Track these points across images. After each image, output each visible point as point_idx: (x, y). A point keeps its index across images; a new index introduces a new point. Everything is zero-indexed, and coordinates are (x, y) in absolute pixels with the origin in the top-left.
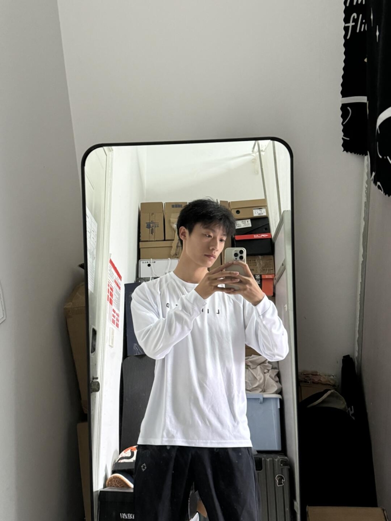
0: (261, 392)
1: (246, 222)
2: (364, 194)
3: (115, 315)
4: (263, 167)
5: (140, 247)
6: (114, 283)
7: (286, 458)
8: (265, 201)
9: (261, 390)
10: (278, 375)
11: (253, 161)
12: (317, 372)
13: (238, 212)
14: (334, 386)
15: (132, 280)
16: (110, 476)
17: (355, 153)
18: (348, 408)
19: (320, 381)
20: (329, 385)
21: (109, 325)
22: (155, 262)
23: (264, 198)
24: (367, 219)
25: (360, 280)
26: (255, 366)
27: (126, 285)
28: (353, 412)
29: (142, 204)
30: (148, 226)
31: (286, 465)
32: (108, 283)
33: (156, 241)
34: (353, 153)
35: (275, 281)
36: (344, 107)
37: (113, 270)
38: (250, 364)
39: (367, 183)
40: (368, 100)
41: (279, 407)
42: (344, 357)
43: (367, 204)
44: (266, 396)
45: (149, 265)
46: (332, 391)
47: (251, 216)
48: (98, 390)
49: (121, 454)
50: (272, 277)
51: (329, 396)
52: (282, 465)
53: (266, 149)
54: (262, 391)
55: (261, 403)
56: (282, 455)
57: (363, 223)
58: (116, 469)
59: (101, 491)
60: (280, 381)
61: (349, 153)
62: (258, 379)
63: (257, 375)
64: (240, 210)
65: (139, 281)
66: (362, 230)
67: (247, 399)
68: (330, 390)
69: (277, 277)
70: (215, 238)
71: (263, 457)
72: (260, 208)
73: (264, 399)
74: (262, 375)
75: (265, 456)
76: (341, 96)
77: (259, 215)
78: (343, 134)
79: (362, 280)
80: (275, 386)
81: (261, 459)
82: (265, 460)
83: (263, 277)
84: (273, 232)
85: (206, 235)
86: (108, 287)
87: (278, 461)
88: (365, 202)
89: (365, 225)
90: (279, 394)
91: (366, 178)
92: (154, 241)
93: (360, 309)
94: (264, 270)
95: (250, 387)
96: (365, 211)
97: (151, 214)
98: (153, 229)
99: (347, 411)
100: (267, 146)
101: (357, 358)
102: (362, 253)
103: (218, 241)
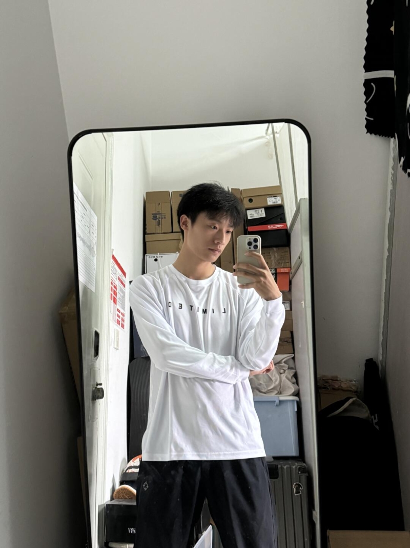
0: (276, 394)
1: (260, 212)
2: (390, 182)
3: (120, 314)
4: (278, 151)
5: (146, 240)
6: (118, 281)
7: (304, 464)
8: (280, 188)
9: (276, 392)
10: (295, 376)
11: (267, 144)
12: (337, 377)
13: (251, 201)
14: (356, 392)
16: (118, 487)
17: (380, 136)
18: (371, 416)
19: (340, 388)
20: (351, 391)
21: (114, 326)
22: (162, 257)
23: (279, 184)
24: (393, 210)
25: (385, 277)
28: (376, 420)
29: (147, 193)
30: (155, 218)
31: (304, 473)
32: (111, 281)
33: (164, 233)
34: (378, 136)
35: (291, 276)
36: (367, 83)
37: (116, 267)
39: (393, 168)
40: (395, 74)
41: (296, 410)
42: (367, 360)
43: (393, 193)
44: (282, 398)
45: (156, 260)
46: (354, 399)
47: (265, 205)
48: (102, 397)
49: (129, 463)
50: (287, 271)
51: (350, 405)
52: (300, 472)
53: (280, 131)
54: (278, 393)
55: (277, 406)
56: (299, 461)
57: (389, 214)
58: (124, 479)
59: (108, 506)
60: (297, 383)
61: (373, 135)
62: (274, 381)
63: (272, 376)
64: (253, 198)
66: (388, 222)
68: (352, 398)
69: (293, 270)
71: (280, 464)
72: (274, 196)
73: (280, 401)
74: (277, 376)
75: (281, 462)
76: (364, 71)
77: (274, 204)
78: (366, 113)
79: (387, 277)
80: (291, 388)
81: (277, 467)
82: (282, 468)
83: (278, 271)
84: (289, 222)
85: (211, 226)
86: (111, 285)
87: (296, 468)
88: (391, 190)
89: (391, 216)
90: (296, 396)
91: (391, 163)
92: (161, 233)
93: (385, 309)
94: (279, 263)
95: (265, 389)
96: (390, 199)
97: (157, 204)
98: (159, 221)
99: (371, 420)
100: (282, 128)
101: (381, 362)
102: (388, 247)
103: (224, 234)
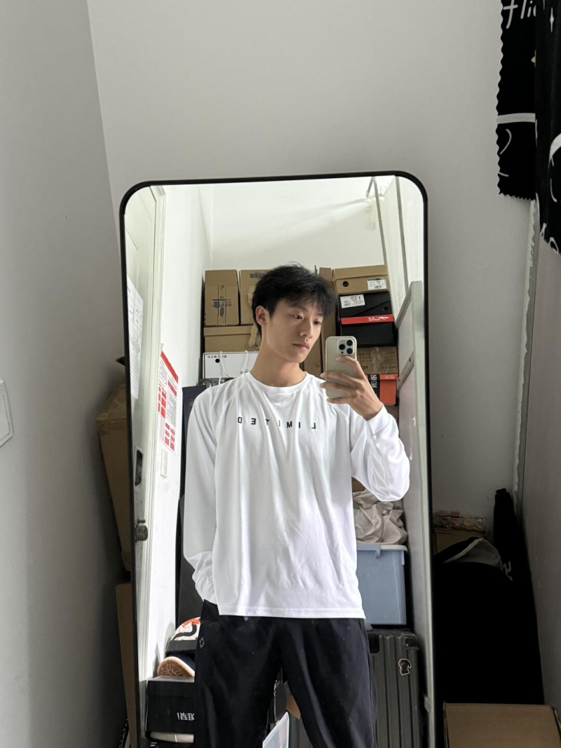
0: (377, 542)
1: (358, 299)
2: (530, 256)
3: (169, 431)
4: (382, 219)
5: (205, 334)
6: (168, 386)
7: (413, 635)
8: (384, 267)
9: (377, 539)
10: (403, 518)
11: (368, 210)
12: (458, 513)
13: (346, 284)
14: (483, 532)
15: (193, 382)
16: (162, 659)
17: (516, 197)
18: (503, 563)
19: (463, 527)
20: (476, 531)
21: (161, 446)
22: (225, 357)
23: (383, 264)
24: (533, 293)
25: (522, 382)
26: (369, 505)
27: (184, 389)
28: (510, 570)
29: (207, 273)
30: (217, 305)
31: (413, 646)
32: (158, 386)
33: (228, 326)
34: (514, 197)
35: (398, 384)
36: (501, 129)
37: (166, 367)
38: (362, 502)
39: (534, 239)
40: (537, 118)
41: (403, 563)
42: (498, 491)
43: (534, 271)
44: (384, 547)
45: (218, 361)
46: (481, 540)
47: (364, 290)
48: (146, 538)
49: (178, 629)
50: (394, 378)
51: (475, 547)
52: (407, 645)
53: (386, 192)
54: (379, 540)
55: (377, 558)
56: (407, 631)
57: (527, 299)
58: (172, 650)
59: (149, 681)
60: (405, 527)
61: (508, 196)
62: (374, 524)
63: (372, 518)
64: (349, 281)
65: (203, 384)
66: (526, 309)
67: (358, 551)
68: (477, 538)
69: (401, 377)
70: (306, 320)
71: (381, 634)
72: (377, 278)
73: (382, 551)
74: (379, 518)
75: (383, 631)
76: (497, 113)
77: (376, 289)
78: (498, 168)
79: (525, 380)
80: (397, 534)
81: (377, 637)
82: (383, 638)
83: (382, 378)
84: (396, 314)
85: (293, 315)
86: (158, 392)
87: (402, 639)
88: (531, 268)
89: (530, 301)
90: (403, 544)
91: (531, 233)
92: (225, 326)
93: (521, 424)
94: (383, 368)
95: (362, 534)
96: (530, 280)
97: (220, 287)
98: (223, 309)
99: (502, 568)
100: (387, 186)
101: (517, 493)
102: (526, 342)
103: (312, 324)
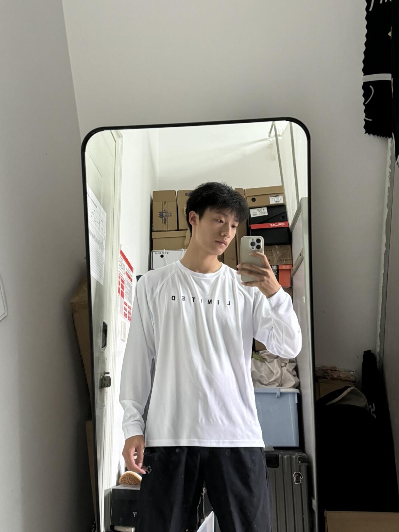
0: (278, 386)
1: (263, 211)
2: (387, 179)
3: (127, 308)
4: (280, 152)
5: (153, 237)
6: (126, 275)
7: (304, 454)
8: (282, 188)
9: (278, 384)
10: (296, 369)
11: (270, 146)
12: (335, 368)
13: (254, 200)
14: (354, 382)
16: (123, 473)
17: (378, 136)
18: (369, 405)
19: (339, 378)
20: (349, 381)
21: (121, 319)
22: (167, 253)
23: (281, 185)
24: (390, 207)
25: (382, 271)
26: (272, 360)
28: (374, 409)
29: (154, 192)
30: (161, 216)
31: (304, 462)
32: (118, 272)
33: (169, 231)
34: (376, 135)
35: (292, 272)
36: (366, 86)
37: (124, 262)
38: (266, 357)
39: (390, 167)
40: (392, 77)
41: (296, 402)
42: (365, 352)
43: (391, 190)
44: (283, 390)
45: (162, 256)
46: (352, 388)
47: (267, 204)
48: (110, 385)
50: (289, 268)
51: (348, 394)
52: (300, 462)
53: (283, 133)
55: (278, 398)
56: (300, 451)
57: (386, 211)
60: (298, 376)
61: (371, 135)
62: (275, 374)
63: (273, 369)
64: (256, 198)
66: (385, 218)
68: (350, 387)
69: (294, 268)
70: (227, 224)
71: (280, 454)
72: (277, 195)
73: (281, 394)
74: (279, 369)
75: (282, 452)
76: (363, 74)
77: (276, 203)
78: (364, 115)
79: (384, 271)
80: (292, 381)
81: (277, 458)
82: (282, 457)
83: (280, 268)
84: (290, 221)
85: (217, 220)
86: (118, 279)
87: (296, 457)
88: (388, 188)
89: (388, 212)
90: (297, 388)
91: (389, 162)
92: (167, 231)
93: (382, 302)
94: (281, 260)
95: (266, 381)
96: (388, 197)
97: (163, 203)
98: (166, 219)
99: (368, 409)
100: (284, 129)
101: (379, 353)
102: (385, 243)
103: (230, 227)
